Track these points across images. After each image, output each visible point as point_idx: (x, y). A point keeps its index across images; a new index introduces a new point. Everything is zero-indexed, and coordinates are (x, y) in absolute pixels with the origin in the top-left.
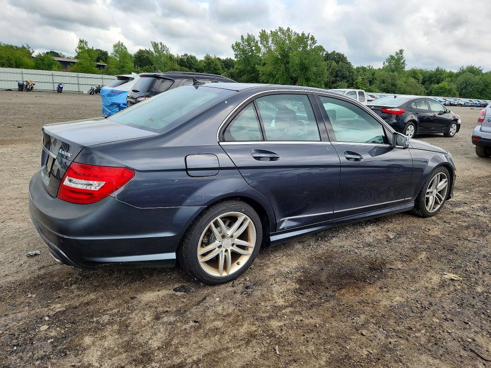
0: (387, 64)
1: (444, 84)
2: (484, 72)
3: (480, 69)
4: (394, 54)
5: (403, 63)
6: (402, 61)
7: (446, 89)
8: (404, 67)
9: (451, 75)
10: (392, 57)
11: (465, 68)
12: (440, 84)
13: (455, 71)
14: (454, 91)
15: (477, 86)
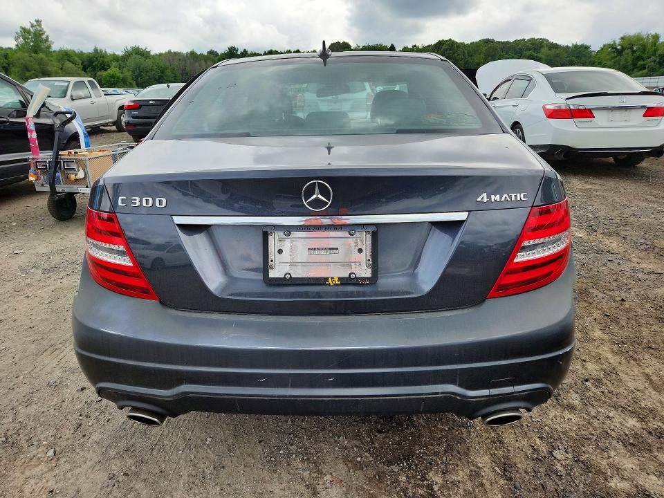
0: (21, 40)
1: (113, 70)
2: (152, 53)
3: (148, 50)
4: (28, 26)
5: (47, 40)
6: (44, 37)
7: (118, 77)
8: (49, 47)
9: (115, 58)
10: (24, 30)
11: (129, 48)
12: (109, 71)
13: (120, 53)
14: (130, 80)
15: (153, 73)
